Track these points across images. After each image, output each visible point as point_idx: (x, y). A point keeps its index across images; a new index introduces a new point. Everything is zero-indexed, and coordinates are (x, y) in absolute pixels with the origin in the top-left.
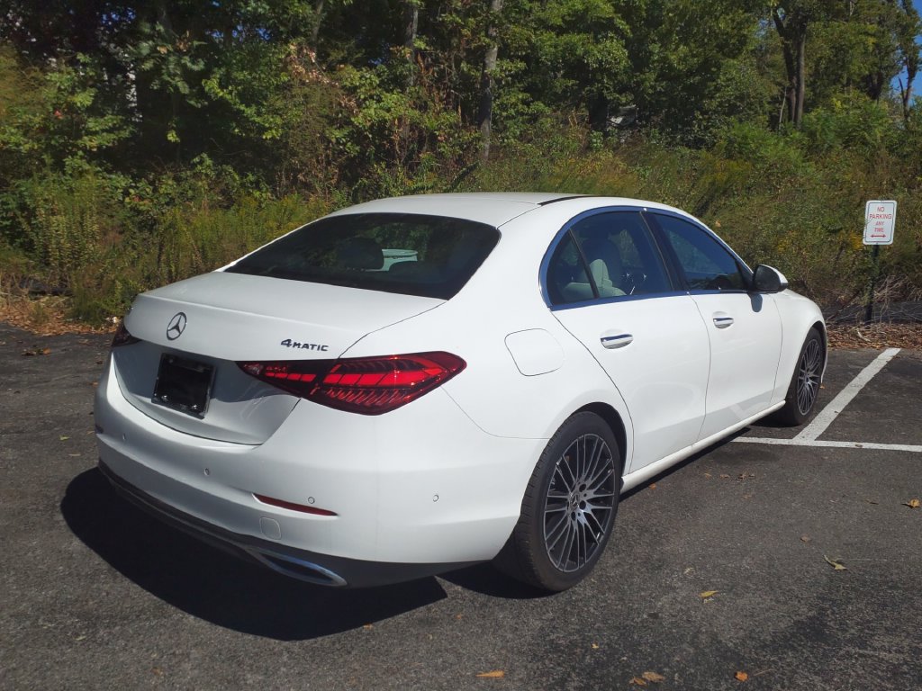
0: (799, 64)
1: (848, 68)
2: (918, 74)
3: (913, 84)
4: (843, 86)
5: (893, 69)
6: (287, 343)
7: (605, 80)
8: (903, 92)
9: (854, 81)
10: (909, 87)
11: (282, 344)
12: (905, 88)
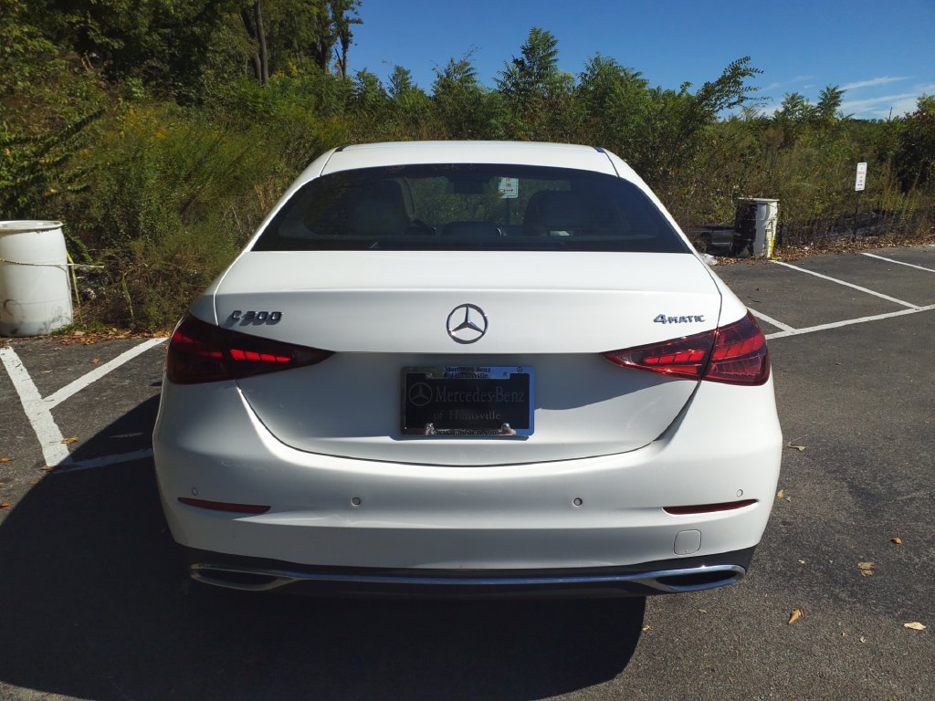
0: (258, 26)
1: (298, 35)
2: (350, 46)
3: (347, 54)
4: (295, 52)
5: (332, 39)
6: (661, 319)
7: (89, 21)
8: (339, 60)
9: (304, 48)
10: (345, 58)
11: (655, 321)
12: (342, 58)
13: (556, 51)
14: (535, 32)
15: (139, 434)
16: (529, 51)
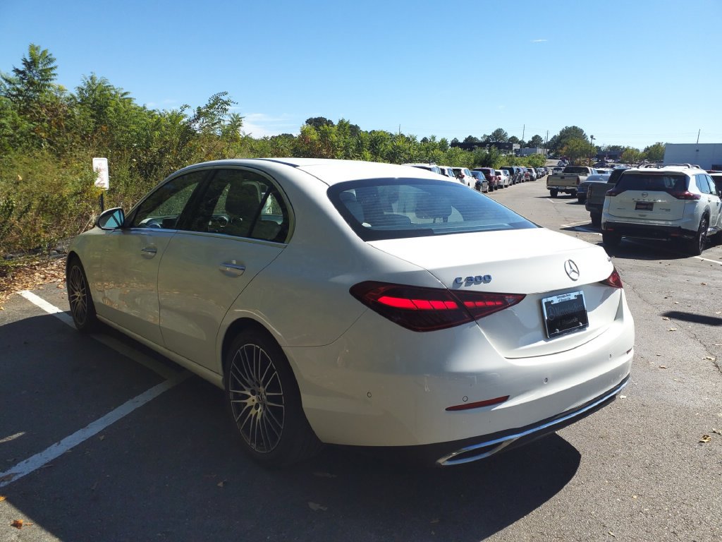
13: (56, 67)
14: (33, 48)
15: (21, 434)
16: (30, 64)
